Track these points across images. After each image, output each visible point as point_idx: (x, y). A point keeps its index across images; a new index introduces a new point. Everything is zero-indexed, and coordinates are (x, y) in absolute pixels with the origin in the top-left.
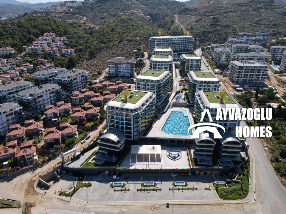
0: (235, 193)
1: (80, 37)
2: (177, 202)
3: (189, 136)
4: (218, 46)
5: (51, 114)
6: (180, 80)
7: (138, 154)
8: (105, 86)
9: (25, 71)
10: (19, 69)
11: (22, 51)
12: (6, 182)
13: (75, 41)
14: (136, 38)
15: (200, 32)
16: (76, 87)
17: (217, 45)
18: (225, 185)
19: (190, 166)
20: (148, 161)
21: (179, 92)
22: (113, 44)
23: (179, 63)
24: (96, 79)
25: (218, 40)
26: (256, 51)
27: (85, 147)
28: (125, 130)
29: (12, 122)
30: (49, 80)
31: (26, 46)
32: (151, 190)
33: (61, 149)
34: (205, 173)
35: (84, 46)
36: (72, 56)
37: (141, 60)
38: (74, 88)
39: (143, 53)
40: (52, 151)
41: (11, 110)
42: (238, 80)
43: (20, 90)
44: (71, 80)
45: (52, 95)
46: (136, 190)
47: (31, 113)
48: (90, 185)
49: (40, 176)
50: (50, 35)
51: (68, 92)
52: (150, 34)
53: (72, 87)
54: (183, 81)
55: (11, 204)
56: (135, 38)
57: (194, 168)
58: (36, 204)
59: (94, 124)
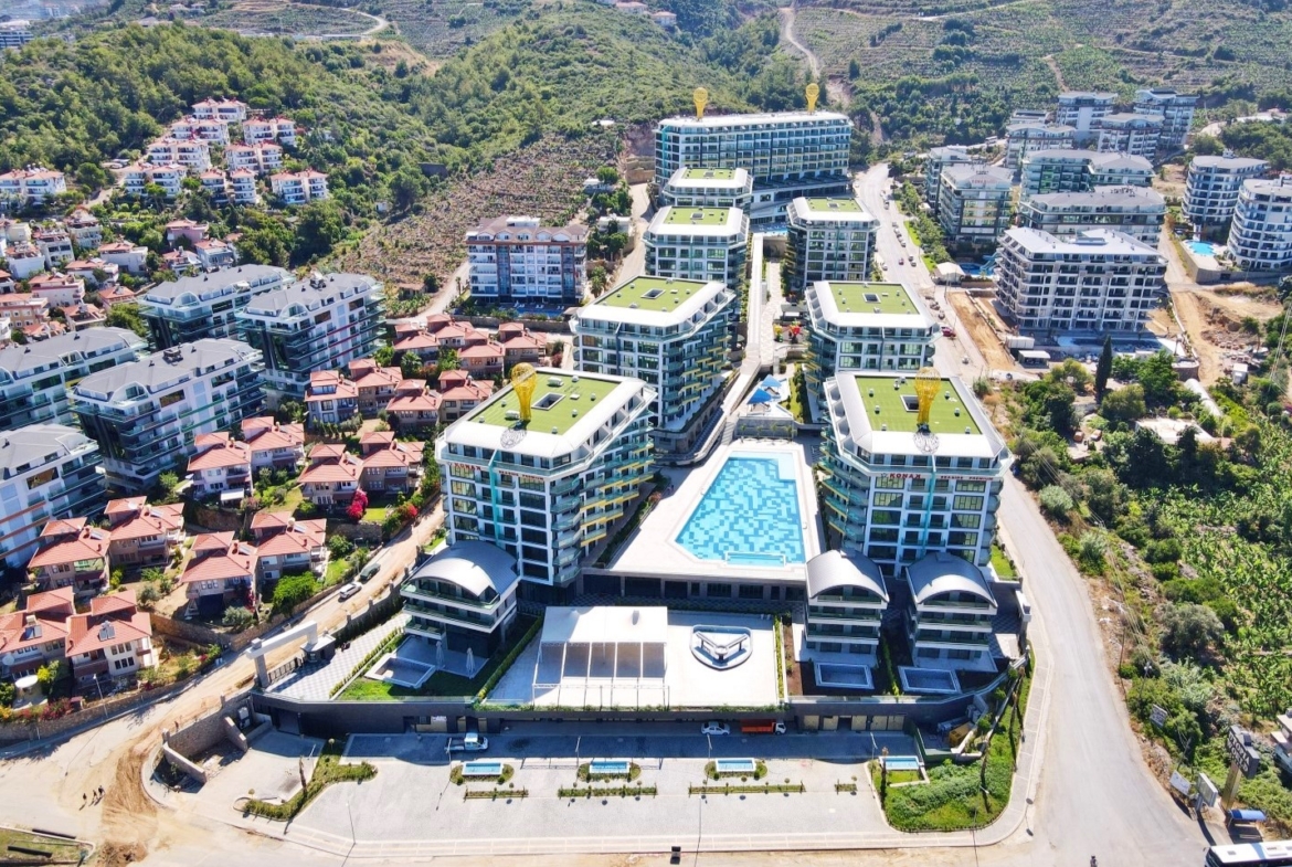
0: (953, 806)
1: (354, 115)
2: (716, 840)
3: (789, 566)
4: (960, 156)
5: (219, 473)
6: (779, 314)
7: (569, 644)
8: (451, 346)
9: (111, 274)
10: (84, 269)
11: (100, 185)
12: (27, 760)
13: (333, 134)
14: (599, 125)
15: (890, 89)
16: (328, 352)
17: (954, 153)
18: (920, 771)
19: (781, 692)
20: (610, 674)
21: (770, 371)
22: (498, 150)
23: (783, 234)
24: (415, 314)
25: (967, 125)
26: (1119, 182)
27: (354, 617)
28: (519, 544)
29: (55, 510)
30: (211, 320)
31: (115, 163)
32: (614, 792)
33: (256, 624)
34: (845, 724)
35: (372, 158)
36: (314, 205)
37: (614, 227)
38: (317, 357)
39: (625, 194)
40: (216, 631)
41: (48, 459)
42: (1032, 313)
43: (87, 369)
44: (305, 324)
45: (223, 389)
46: (556, 792)
47: (135, 468)
48: (367, 773)
49: (167, 738)
50: (220, 110)
51: (294, 375)
52: (659, 106)
53: (308, 349)
54: (792, 319)
55: (47, 849)
56: (595, 123)
57: (795, 701)
58: (150, 850)
59: (396, 515)
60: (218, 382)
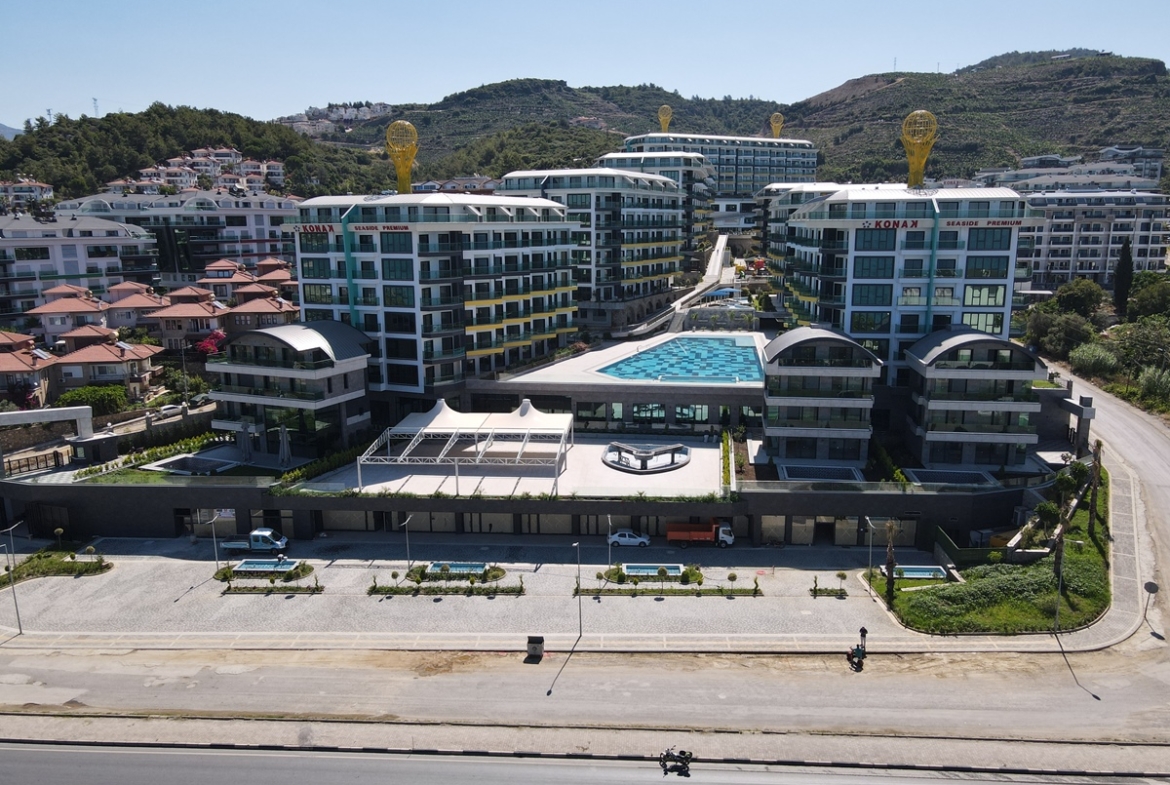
0: (1014, 604)
3: (742, 383)
5: (64, 322)
7: (422, 435)
19: (727, 485)
27: (156, 423)
28: (383, 336)
32: (456, 591)
34: (825, 531)
44: (214, 221)
45: (102, 263)
46: (365, 590)
50: (216, 153)
57: (745, 490)
60: (96, 252)
